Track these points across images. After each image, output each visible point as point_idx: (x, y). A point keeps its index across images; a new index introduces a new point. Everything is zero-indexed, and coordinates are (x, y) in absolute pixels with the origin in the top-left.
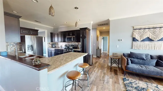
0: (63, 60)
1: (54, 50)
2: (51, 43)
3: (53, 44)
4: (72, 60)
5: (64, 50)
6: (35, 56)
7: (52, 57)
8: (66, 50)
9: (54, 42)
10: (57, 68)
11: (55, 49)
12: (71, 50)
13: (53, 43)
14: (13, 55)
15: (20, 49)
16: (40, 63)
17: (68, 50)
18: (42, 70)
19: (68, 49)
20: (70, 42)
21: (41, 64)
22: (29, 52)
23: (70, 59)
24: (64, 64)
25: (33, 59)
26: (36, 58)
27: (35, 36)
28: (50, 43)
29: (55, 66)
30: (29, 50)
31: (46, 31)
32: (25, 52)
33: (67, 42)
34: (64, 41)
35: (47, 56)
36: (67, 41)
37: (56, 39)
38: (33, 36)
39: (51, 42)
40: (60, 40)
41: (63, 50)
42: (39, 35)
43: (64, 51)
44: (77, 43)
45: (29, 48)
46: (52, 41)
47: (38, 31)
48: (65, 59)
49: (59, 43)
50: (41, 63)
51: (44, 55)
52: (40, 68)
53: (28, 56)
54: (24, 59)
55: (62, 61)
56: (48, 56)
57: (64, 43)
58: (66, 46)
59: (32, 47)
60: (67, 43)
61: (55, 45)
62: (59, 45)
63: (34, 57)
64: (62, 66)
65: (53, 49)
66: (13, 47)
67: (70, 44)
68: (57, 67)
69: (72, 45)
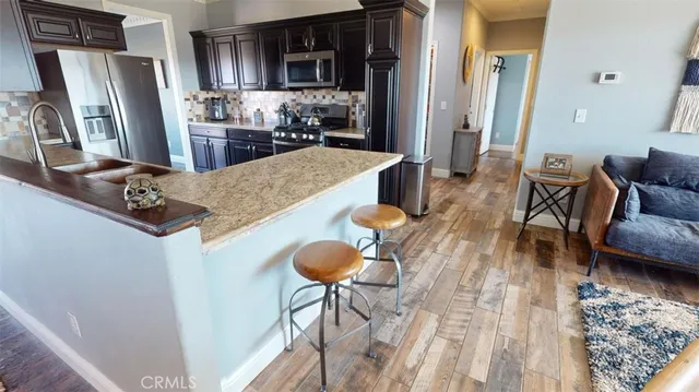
0: (271, 187)
1: (223, 134)
2: (203, 95)
3: (216, 105)
4: (321, 189)
5: (277, 134)
6: (130, 164)
7: (215, 171)
8: (283, 135)
9: (215, 87)
10: (245, 228)
11: (227, 131)
12: (311, 137)
13: (211, 95)
14: (23, 156)
15: (47, 127)
16: (158, 203)
17: (294, 136)
18: (171, 233)
19: (294, 131)
20: (306, 91)
21: (165, 207)
22: (97, 147)
23: (310, 186)
24: (281, 207)
25: (122, 181)
26: (139, 176)
27: (110, 55)
28: (195, 98)
29: (236, 218)
30: (92, 132)
31: (165, 22)
32: (77, 146)
33: (292, 89)
34: (274, 85)
35: (190, 167)
36: (287, 84)
37: (227, 74)
38: (98, 55)
39: (202, 89)
40: (248, 75)
41: (268, 135)
42: (133, 50)
43: (277, 139)
44: (342, 97)
45: (91, 124)
46: (206, 85)
47: (125, 24)
48: (281, 182)
49: (245, 94)
50: (167, 200)
51: (173, 158)
52: (163, 226)
53: (95, 164)
54: (77, 178)
55: (269, 195)
56: (196, 165)
57: (274, 94)
58: (284, 110)
59: (105, 115)
60: (287, 97)
61: (224, 109)
62: (245, 105)
63: (128, 170)
64: (267, 218)
65: (217, 131)
66: (15, 119)
67: (308, 99)
68: (245, 224)
69: (316, 109)
